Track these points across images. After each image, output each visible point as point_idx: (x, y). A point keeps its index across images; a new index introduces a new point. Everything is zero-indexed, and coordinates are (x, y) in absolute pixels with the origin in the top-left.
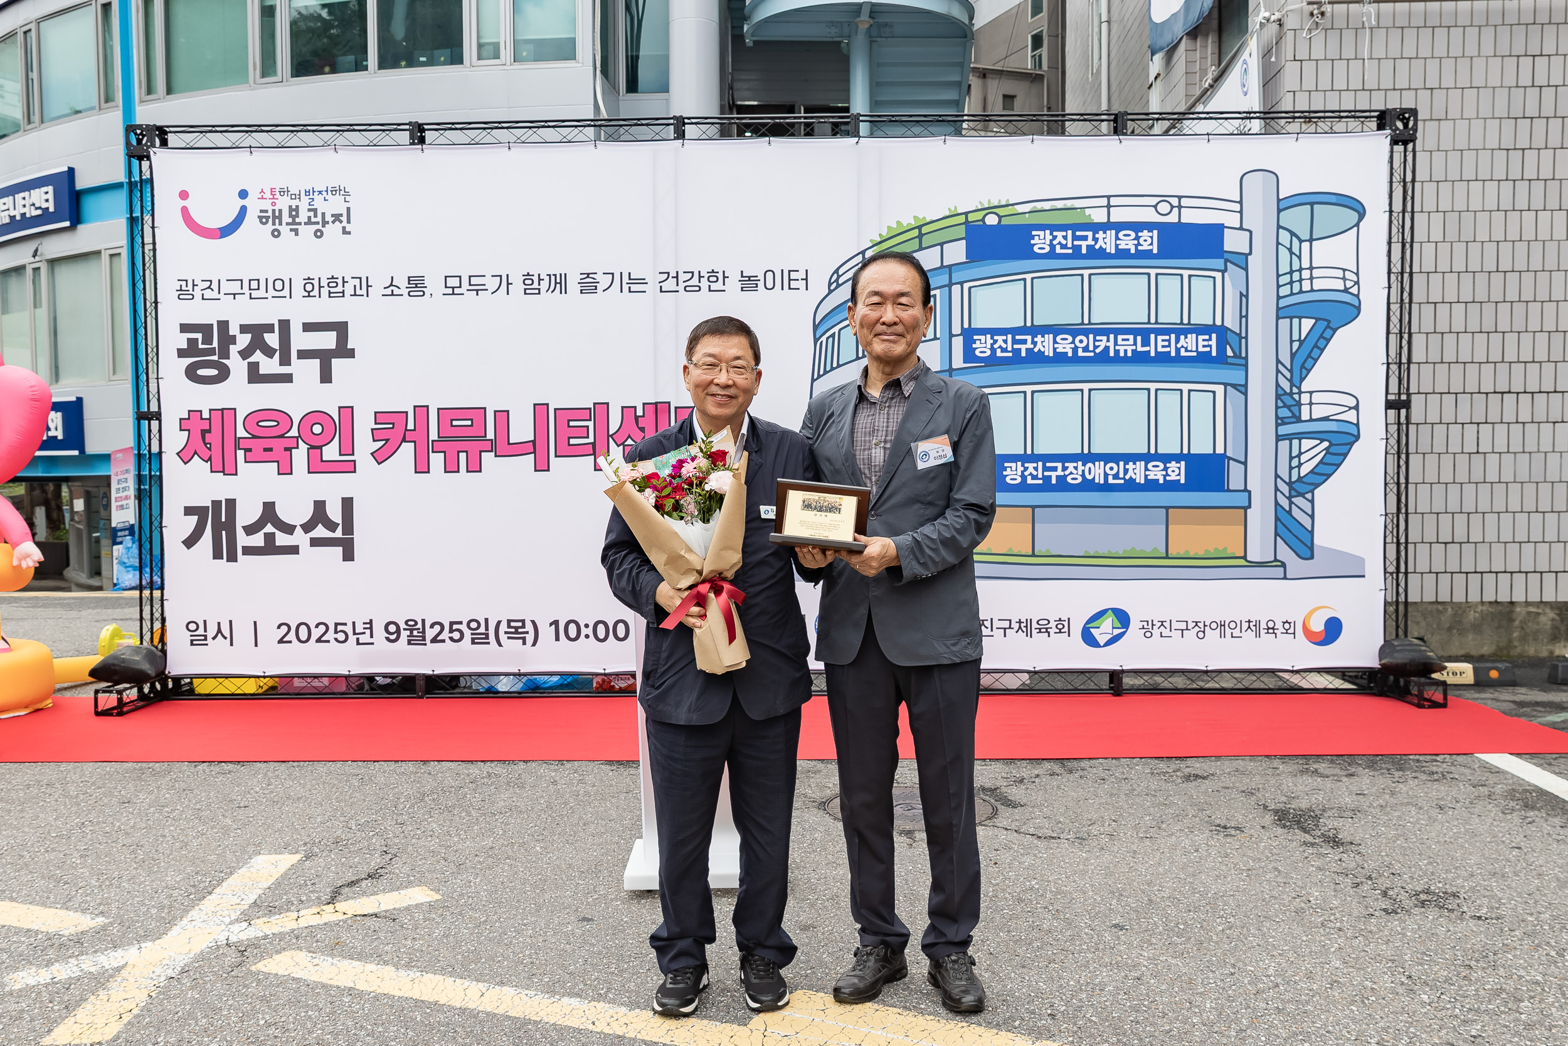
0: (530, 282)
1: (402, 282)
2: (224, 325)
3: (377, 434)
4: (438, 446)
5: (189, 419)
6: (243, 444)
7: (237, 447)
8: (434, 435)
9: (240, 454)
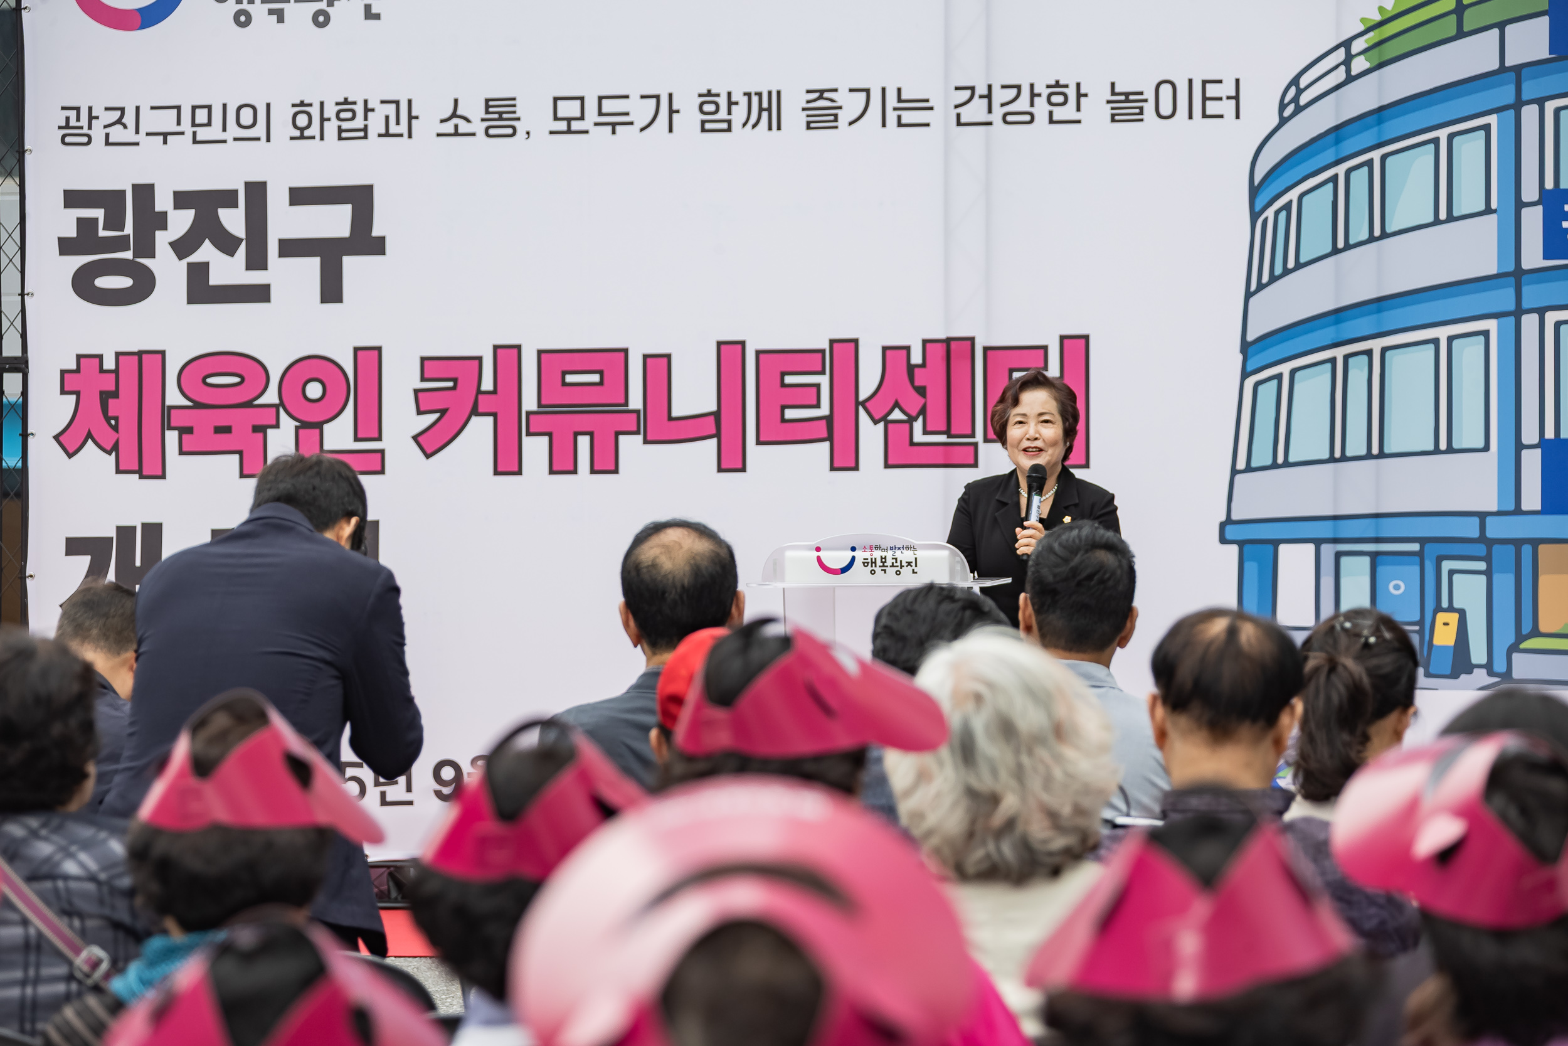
0: (712, 108)
1: (474, 109)
2: (144, 193)
3: (427, 401)
4: (538, 423)
5: (78, 370)
6: (177, 419)
7: (166, 424)
8: (530, 402)
9: (172, 437)
